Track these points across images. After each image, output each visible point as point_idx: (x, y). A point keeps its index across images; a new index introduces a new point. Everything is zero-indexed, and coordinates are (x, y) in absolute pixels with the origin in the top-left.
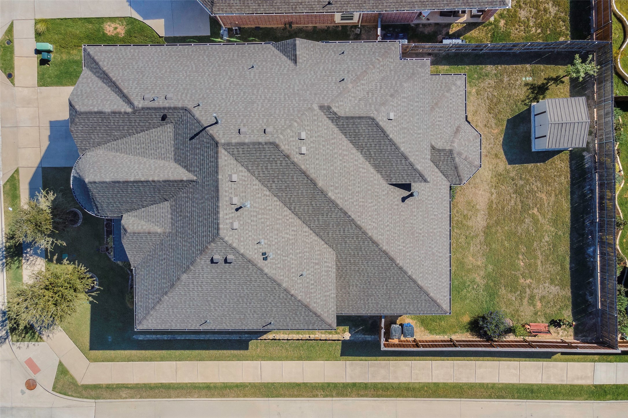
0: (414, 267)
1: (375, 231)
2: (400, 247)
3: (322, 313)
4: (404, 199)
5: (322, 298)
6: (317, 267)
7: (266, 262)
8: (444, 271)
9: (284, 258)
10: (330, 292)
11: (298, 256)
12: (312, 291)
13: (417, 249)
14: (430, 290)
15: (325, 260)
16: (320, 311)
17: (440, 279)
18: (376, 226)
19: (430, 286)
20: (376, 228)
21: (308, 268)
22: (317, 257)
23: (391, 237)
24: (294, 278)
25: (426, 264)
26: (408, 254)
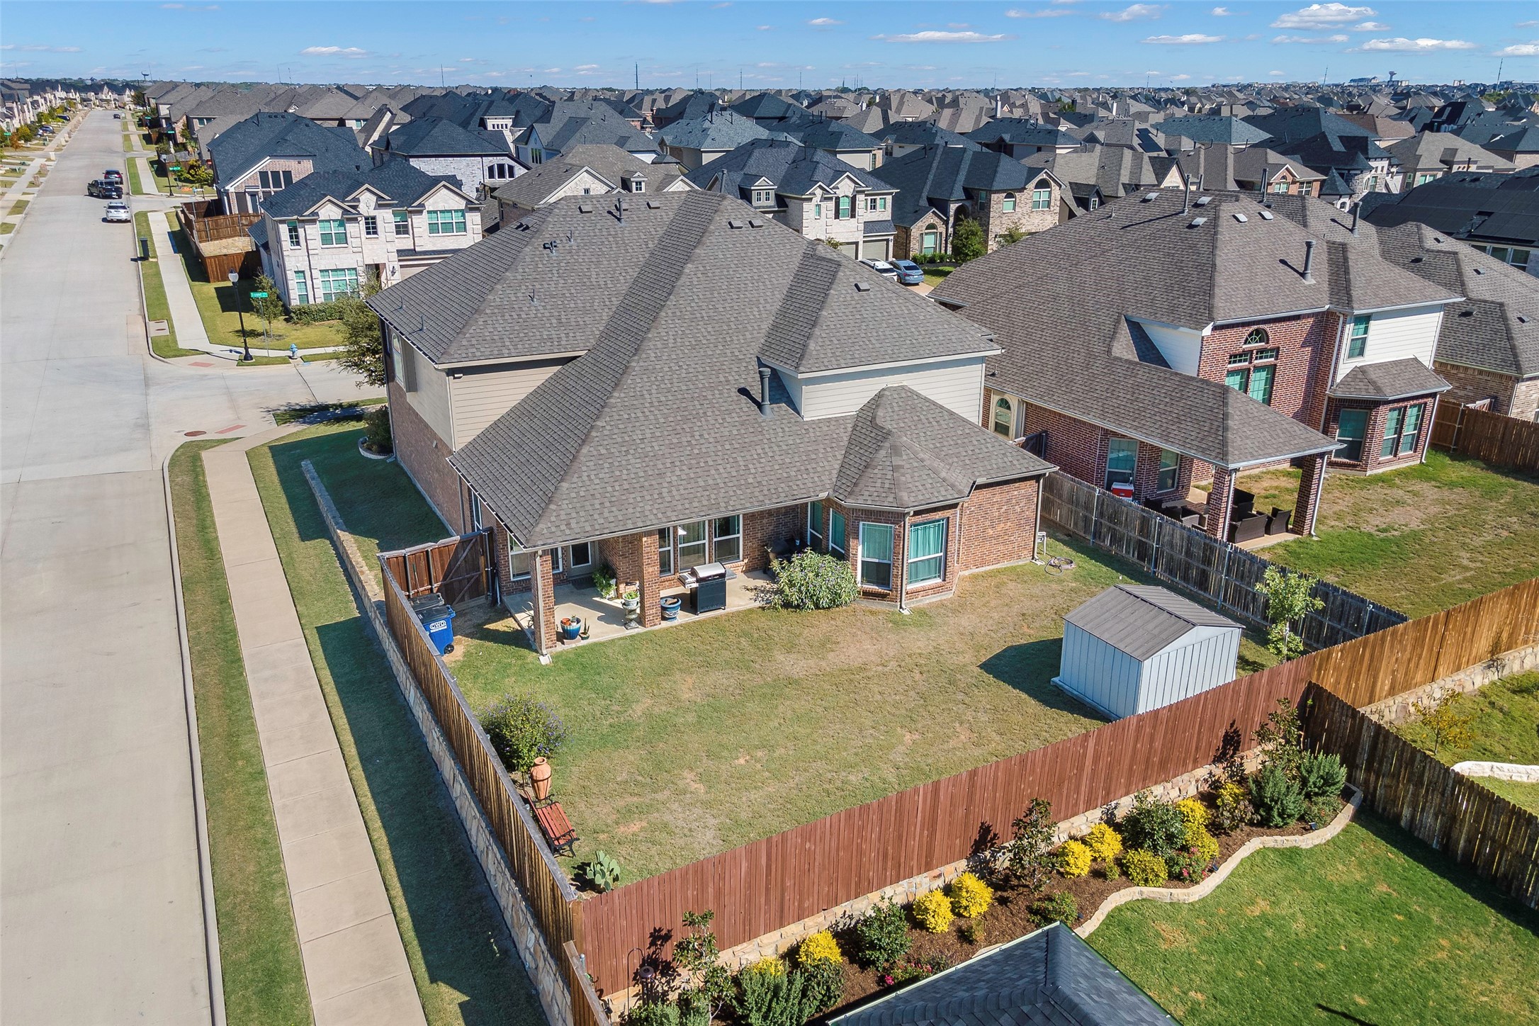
0: (616, 431)
1: (659, 345)
2: (647, 396)
3: (467, 335)
4: (743, 391)
5: (496, 333)
6: (554, 321)
7: (541, 248)
8: (631, 510)
9: (555, 272)
10: (511, 347)
11: (565, 292)
12: (507, 317)
13: (658, 434)
14: (575, 480)
15: (571, 335)
16: (471, 331)
17: (607, 504)
18: (670, 345)
19: (585, 478)
20: (666, 346)
21: (548, 307)
22: (572, 320)
23: (661, 374)
24: (524, 287)
25: (633, 461)
26: (640, 414)
